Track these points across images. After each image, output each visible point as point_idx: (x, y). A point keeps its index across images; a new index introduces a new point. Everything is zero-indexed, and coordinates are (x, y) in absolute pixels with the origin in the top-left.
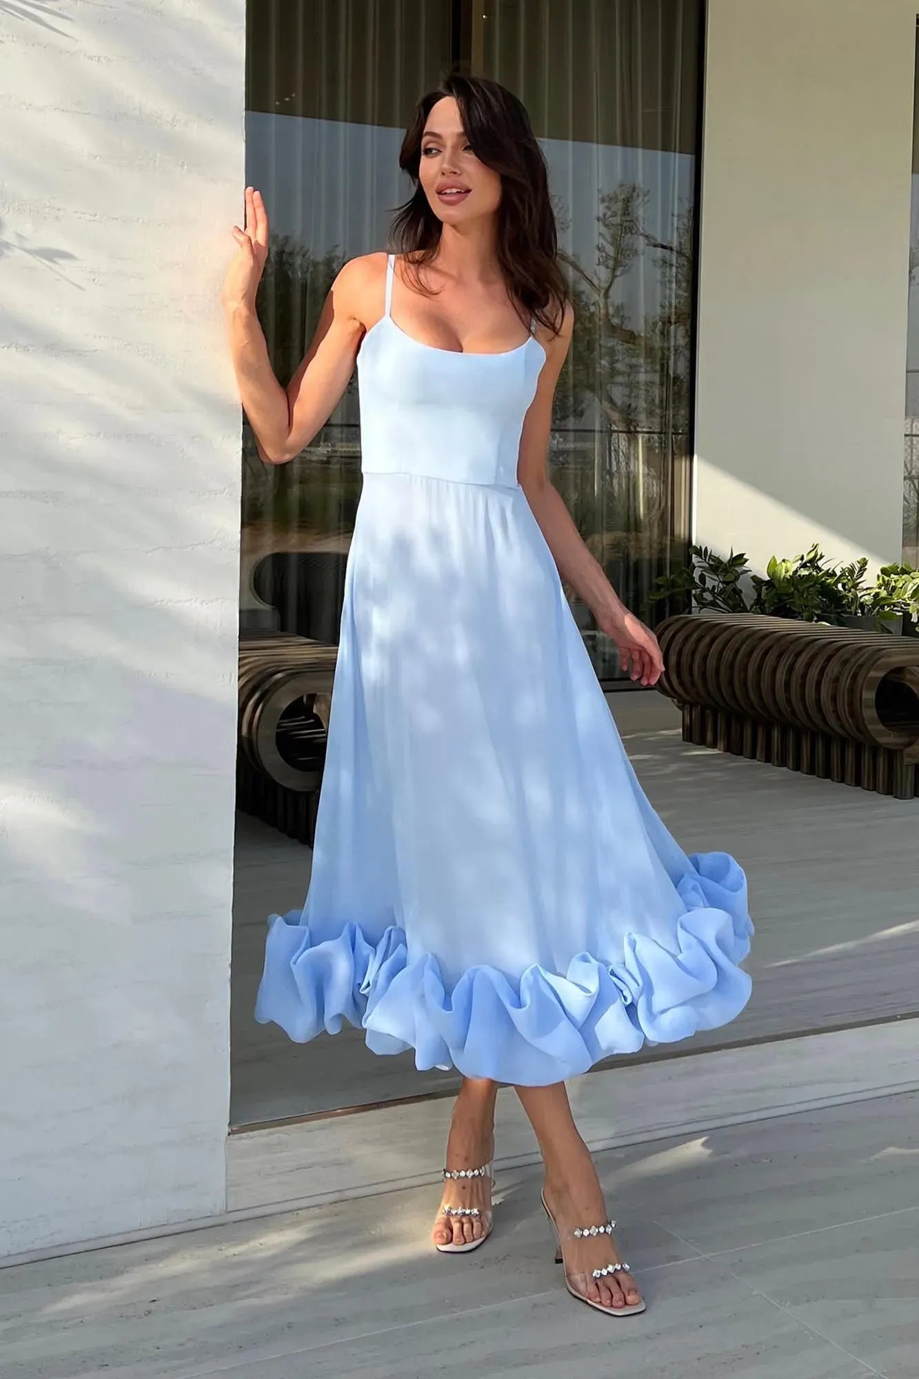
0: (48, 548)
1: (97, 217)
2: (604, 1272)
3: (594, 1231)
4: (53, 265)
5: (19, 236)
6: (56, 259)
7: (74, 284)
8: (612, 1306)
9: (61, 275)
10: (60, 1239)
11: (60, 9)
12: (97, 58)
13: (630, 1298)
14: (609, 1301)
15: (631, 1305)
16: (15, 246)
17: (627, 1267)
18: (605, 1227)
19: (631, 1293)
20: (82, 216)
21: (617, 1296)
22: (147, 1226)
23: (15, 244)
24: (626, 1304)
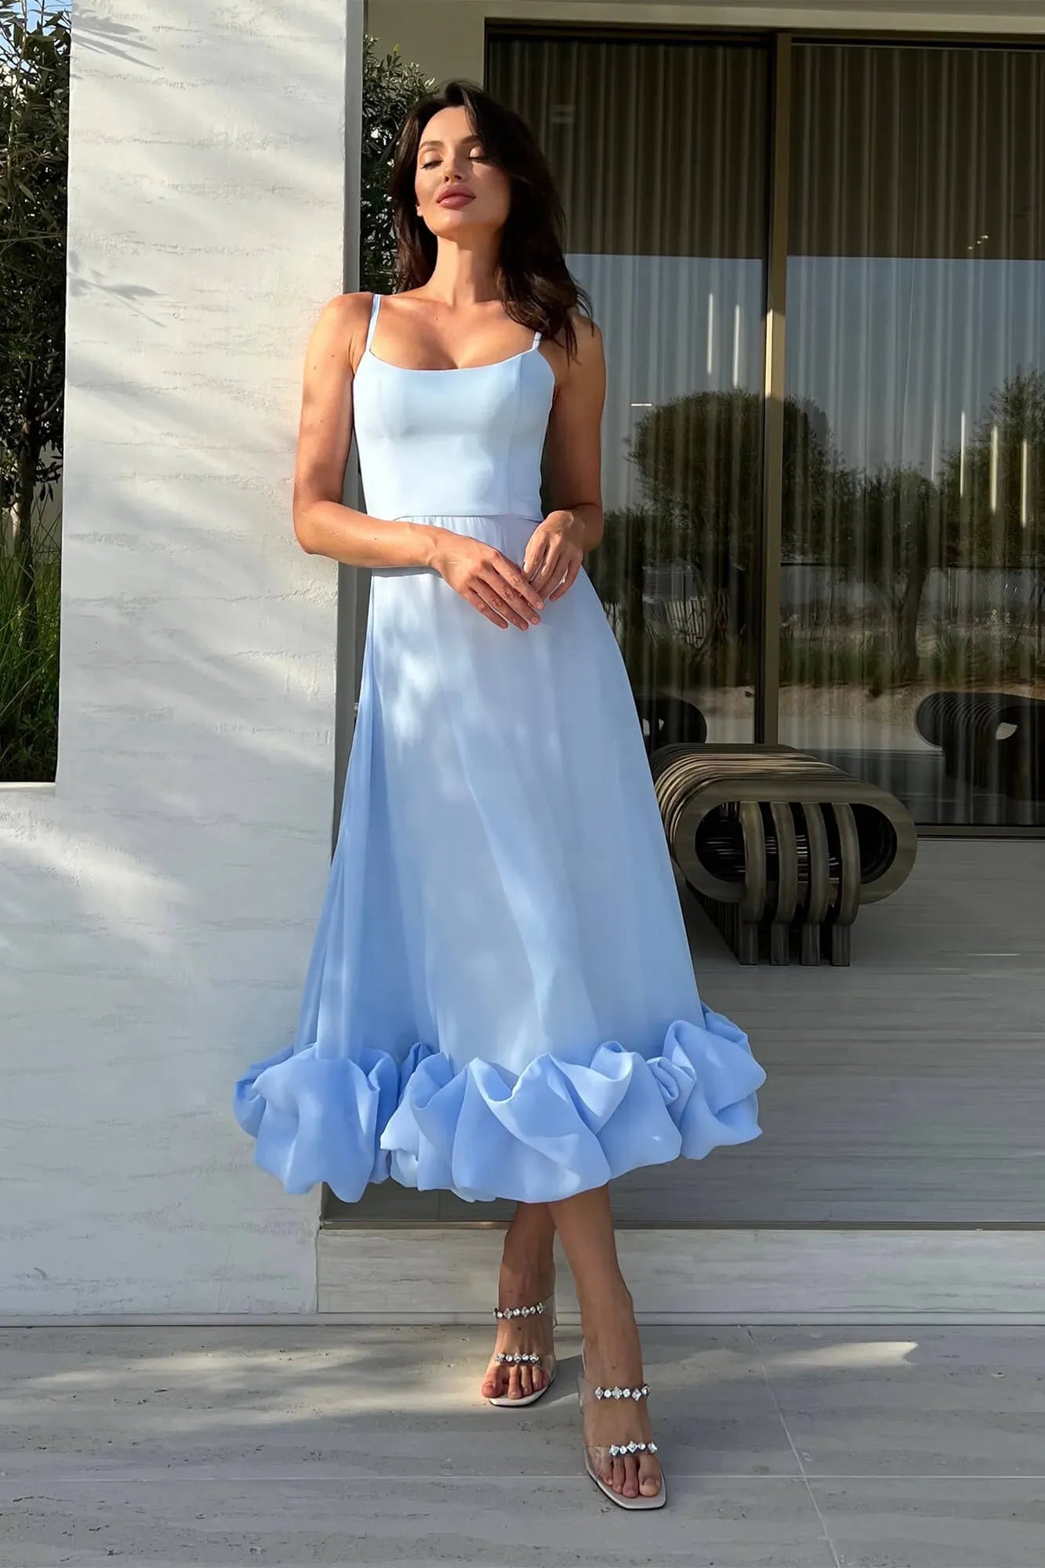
0: (122, 593)
1: (179, 248)
2: (623, 1450)
3: (617, 1394)
4: (128, 301)
5: (97, 275)
6: (135, 296)
7: (151, 320)
8: (622, 1493)
9: (138, 311)
10: (129, 1307)
11: (141, 39)
12: (180, 85)
13: (644, 1489)
14: (619, 1487)
15: (643, 1496)
16: (90, 283)
17: (653, 1447)
18: (632, 1391)
19: (645, 1483)
20: (163, 248)
21: (628, 1483)
22: (226, 1311)
23: (94, 282)
24: (639, 1494)
